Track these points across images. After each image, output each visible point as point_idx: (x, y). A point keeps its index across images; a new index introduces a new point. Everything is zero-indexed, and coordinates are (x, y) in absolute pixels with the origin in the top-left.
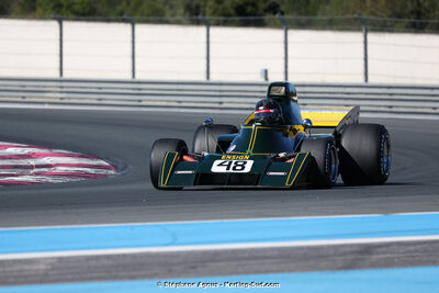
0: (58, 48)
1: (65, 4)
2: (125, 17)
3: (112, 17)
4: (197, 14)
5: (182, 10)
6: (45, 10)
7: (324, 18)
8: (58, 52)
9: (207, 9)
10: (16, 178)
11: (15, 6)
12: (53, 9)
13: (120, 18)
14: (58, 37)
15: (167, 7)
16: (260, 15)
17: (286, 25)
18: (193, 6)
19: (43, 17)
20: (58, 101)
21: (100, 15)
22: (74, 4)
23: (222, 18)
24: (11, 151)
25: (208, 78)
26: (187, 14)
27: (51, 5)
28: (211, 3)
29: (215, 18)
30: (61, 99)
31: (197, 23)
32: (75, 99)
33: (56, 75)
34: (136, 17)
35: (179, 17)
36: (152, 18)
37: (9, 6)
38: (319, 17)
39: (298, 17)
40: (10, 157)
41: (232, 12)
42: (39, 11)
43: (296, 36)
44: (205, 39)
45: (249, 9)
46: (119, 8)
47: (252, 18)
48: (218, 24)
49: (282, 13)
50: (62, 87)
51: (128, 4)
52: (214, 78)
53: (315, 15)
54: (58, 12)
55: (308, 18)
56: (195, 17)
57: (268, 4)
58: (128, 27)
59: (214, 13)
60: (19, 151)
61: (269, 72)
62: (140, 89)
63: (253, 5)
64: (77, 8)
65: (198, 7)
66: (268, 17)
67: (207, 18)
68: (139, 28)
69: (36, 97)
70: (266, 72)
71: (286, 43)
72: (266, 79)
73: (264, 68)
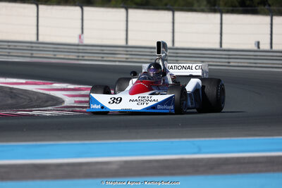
0: (125, 26)
2: (168, 7)
3: (160, 7)
4: (215, 5)
5: (205, 3)
6: (117, 2)
8: (125, 28)
9: (221, 3)
13: (165, 7)
14: (125, 19)
16: (255, 6)
17: (272, 13)
19: (116, 6)
20: (124, 60)
23: (231, 8)
25: (221, 46)
26: (209, 5)
29: (226, 8)
30: (127, 58)
31: (214, 11)
32: (135, 59)
33: (123, 43)
34: (176, 7)
35: (203, 7)
36: (185, 8)
39: (280, 8)
41: (237, 4)
44: (219, 22)
45: (248, 2)
47: (249, 8)
48: (228, 12)
49: (269, 5)
50: (127, 51)
52: (225, 46)
54: (126, 3)
56: (213, 8)
58: (170, 13)
59: (225, 5)
61: (261, 43)
62: (177, 53)
65: (215, 1)
66: (260, 8)
67: (221, 8)
68: (178, 14)
69: (111, 57)
70: (258, 43)
71: (272, 24)
72: (259, 47)
73: (257, 40)
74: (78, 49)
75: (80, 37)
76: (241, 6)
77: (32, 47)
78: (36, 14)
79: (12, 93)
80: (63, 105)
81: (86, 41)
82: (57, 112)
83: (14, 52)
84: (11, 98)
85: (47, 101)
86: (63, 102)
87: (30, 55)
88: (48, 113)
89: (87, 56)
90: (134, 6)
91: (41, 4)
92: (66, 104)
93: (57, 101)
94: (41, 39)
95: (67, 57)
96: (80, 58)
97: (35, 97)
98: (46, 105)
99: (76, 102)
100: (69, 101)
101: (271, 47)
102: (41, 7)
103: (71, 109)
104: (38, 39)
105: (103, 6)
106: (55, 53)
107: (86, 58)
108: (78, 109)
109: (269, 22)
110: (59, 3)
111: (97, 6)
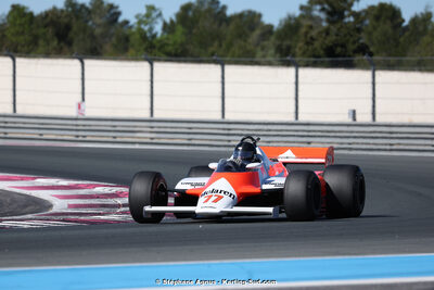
0: (149, 88)
1: (158, 45)
2: (215, 58)
3: (205, 58)
4: (287, 55)
5: (272, 51)
6: (137, 51)
7: (413, 59)
8: (149, 93)
9: (297, 50)
10: (102, 217)
11: (108, 47)
12: (146, 49)
13: (211, 58)
14: (149, 78)
15: (259, 49)
16: (349, 56)
17: (374, 66)
18: (284, 47)
19: (136, 58)
20: (148, 140)
21: (192, 56)
22: (168, 45)
23: (312, 59)
24: (99, 190)
25: (297, 118)
26: (278, 55)
27: (144, 46)
28: (301, 44)
29: (306, 59)
30: (152, 139)
31: (287, 64)
32: (164, 138)
33: (146, 114)
34: (228, 59)
35: (270, 58)
36: (243, 59)
37: (101, 47)
38: (408, 58)
39: (388, 58)
40: (98, 196)
41: (322, 52)
42: (132, 52)
43: (383, 76)
44: (294, 80)
45: (339, 50)
46: (211, 49)
47: (340, 59)
48: (307, 65)
49: (371, 54)
50: (152, 127)
51: (220, 46)
52: (302, 118)
53: (405, 56)
54: (151, 53)
55: (397, 59)
56: (284, 59)
57: (356, 45)
58: (217, 68)
59: (304, 54)
60: (107, 190)
61: (357, 112)
62: (229, 130)
63: (343, 46)
64: (170, 49)
65: (289, 48)
66: (357, 58)
67: (297, 59)
68: (229, 69)
69: (127, 137)
70: (354, 112)
71: (374, 84)
72: (354, 119)
73: (353, 108)
74: (77, 125)
75: (79, 107)
76: (328, 56)
77: (6, 122)
78: (11, 72)
80: (51, 211)
81: (89, 113)
82: (40, 223)
85: (25, 206)
86: (51, 206)
87: (2, 135)
88: (25, 225)
89: (90, 136)
90: (166, 58)
91: (20, 56)
92: (54, 210)
93: (42, 205)
94: (20, 111)
95: (59, 137)
96: (80, 138)
97: (8, 200)
98: (24, 211)
99: (70, 206)
100: (59, 205)
101: (374, 119)
102: (18, 60)
103: (62, 217)
104: (15, 110)
105: (115, 59)
106: (41, 132)
107: (88, 139)
108: (72, 217)
109: (370, 80)
110: (47, 55)
111: (105, 59)
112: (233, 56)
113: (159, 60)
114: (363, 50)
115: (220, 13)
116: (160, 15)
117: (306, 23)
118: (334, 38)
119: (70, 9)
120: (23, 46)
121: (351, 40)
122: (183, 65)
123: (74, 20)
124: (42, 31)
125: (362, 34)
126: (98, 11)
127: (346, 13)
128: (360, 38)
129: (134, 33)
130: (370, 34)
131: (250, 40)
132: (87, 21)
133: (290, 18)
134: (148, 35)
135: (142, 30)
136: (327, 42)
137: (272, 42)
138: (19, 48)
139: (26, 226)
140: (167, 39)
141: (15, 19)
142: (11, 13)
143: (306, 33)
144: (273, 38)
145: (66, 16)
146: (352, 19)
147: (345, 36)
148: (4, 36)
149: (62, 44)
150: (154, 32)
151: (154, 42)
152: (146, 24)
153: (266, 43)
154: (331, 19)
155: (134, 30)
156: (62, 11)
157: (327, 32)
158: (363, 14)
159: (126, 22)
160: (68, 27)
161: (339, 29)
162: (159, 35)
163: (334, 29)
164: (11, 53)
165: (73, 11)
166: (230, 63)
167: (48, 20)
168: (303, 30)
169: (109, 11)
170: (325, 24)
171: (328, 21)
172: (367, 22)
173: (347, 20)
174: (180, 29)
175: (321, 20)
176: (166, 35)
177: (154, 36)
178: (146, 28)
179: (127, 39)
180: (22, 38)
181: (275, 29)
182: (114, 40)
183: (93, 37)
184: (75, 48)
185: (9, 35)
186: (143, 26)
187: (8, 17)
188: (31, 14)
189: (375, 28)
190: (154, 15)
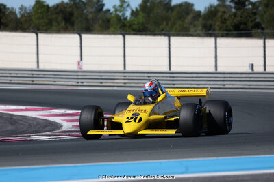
0: (123, 52)
1: (128, 25)
2: (164, 32)
3: (157, 33)
4: (210, 30)
5: (200, 28)
6: (115, 28)
8: (123, 55)
9: (216, 27)
11: (96, 26)
12: (120, 27)
13: (161, 33)
14: (123, 45)
15: (192, 26)
16: (249, 30)
17: (265, 37)
18: (208, 25)
19: (114, 33)
20: (123, 85)
21: (150, 31)
22: (134, 24)
23: (226, 32)
25: (216, 70)
26: (204, 30)
27: (119, 25)
28: (218, 23)
29: (222, 32)
30: (125, 83)
31: (210, 35)
32: (133, 83)
33: (121, 69)
34: (172, 32)
35: (198, 32)
36: (182, 33)
37: (92, 26)
41: (232, 28)
42: (112, 29)
43: (271, 42)
44: (214, 46)
45: (242, 26)
46: (161, 27)
47: (243, 32)
48: (222, 36)
49: (263, 29)
50: (125, 76)
51: (167, 24)
52: (220, 70)
54: (124, 29)
56: (208, 32)
57: (253, 23)
58: (166, 39)
59: (220, 29)
61: (254, 65)
62: (174, 77)
63: (245, 24)
64: (135, 27)
65: (211, 25)
66: (254, 31)
67: (216, 32)
68: (173, 39)
69: (109, 83)
70: (252, 65)
71: (265, 47)
72: (253, 70)
73: (251, 63)
74: (78, 76)
75: (79, 64)
76: (236, 30)
77: (33, 74)
78: (36, 43)
79: (12, 119)
80: (61, 130)
81: (85, 68)
82: (54, 137)
83: (15, 80)
84: (12, 124)
85: (46, 127)
86: (61, 126)
87: (31, 82)
88: (45, 138)
89: (86, 82)
90: (133, 32)
91: (41, 33)
92: (64, 129)
93: (56, 126)
94: (41, 67)
95: (66, 83)
96: (80, 84)
97: (34, 123)
98: (45, 130)
99: (73, 127)
100: (67, 126)
101: (265, 69)
102: (40, 35)
103: (68, 134)
104: (38, 67)
105: (101, 34)
106: (55, 80)
107: (85, 84)
108: (75, 134)
109: (262, 45)
110: (58, 32)
111: (95, 34)
112: (175, 31)
113: (129, 34)
114: (257, 26)
115: (167, 4)
116: (129, 5)
117: (222, 9)
118: (240, 19)
119: (72, 3)
120: (43, 26)
121: (250, 20)
122: (144, 37)
123: (75, 10)
124: (55, 16)
125: (257, 16)
126: (90, 4)
127: (247, 3)
128: (256, 19)
129: (112, 18)
130: (262, 16)
131: (186, 21)
132: (83, 10)
133: (211, 6)
134: (122, 18)
135: (118, 15)
136: (235, 21)
137: (200, 22)
138: (41, 27)
139: (45, 140)
140: (134, 20)
141: (38, 9)
142: (35, 5)
143: (221, 16)
144: (201, 19)
145: (70, 7)
146: (250, 7)
147: (246, 17)
148: (31, 20)
149: (68, 24)
150: (125, 16)
151: (126, 22)
152: (120, 12)
153: (196, 22)
154: (237, 7)
155: (113, 15)
156: (67, 4)
157: (235, 15)
158: (257, 4)
159: (108, 10)
160: (71, 14)
161: (242, 13)
162: (129, 18)
163: (239, 13)
164: (36, 31)
165: (74, 4)
166: (174, 35)
167: (58, 9)
168: (220, 14)
169: (97, 3)
170: (233, 10)
171: (235, 8)
172: (260, 8)
173: (247, 7)
174: (141, 15)
175: (231, 8)
176: (133, 18)
177: (126, 19)
178: (120, 14)
179: (108, 21)
180: (42, 21)
181: (202, 14)
182: (100, 22)
183: (87, 20)
184: (76, 27)
185: (34, 19)
186: (118, 13)
187: (33, 8)
188: (48, 6)
189: (265, 12)
190: (125, 5)
